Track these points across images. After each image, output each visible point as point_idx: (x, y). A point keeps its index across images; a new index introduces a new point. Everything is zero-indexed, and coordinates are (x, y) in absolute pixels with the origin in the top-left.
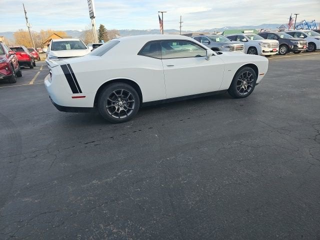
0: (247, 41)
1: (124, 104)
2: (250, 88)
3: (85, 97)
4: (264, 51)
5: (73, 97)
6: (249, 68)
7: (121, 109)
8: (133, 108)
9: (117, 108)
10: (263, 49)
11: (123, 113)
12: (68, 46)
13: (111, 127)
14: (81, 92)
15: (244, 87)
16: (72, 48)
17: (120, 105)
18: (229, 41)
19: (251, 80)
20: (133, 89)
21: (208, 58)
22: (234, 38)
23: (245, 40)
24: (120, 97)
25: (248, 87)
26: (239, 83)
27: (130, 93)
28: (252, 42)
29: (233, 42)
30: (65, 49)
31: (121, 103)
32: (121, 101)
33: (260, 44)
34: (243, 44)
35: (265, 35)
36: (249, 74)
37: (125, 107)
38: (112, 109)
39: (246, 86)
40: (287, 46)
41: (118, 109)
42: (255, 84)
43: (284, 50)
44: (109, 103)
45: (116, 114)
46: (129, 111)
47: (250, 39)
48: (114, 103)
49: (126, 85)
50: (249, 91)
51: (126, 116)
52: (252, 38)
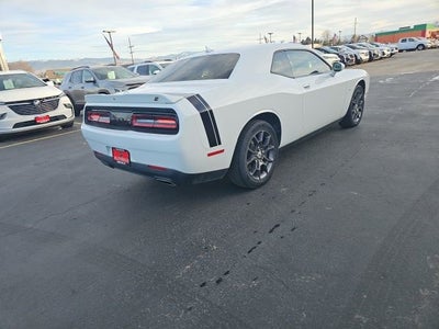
3: (223, 151)
5: (209, 155)
6: (361, 86)
7: (261, 164)
8: (272, 159)
11: (264, 168)
17: (259, 156)
20: (273, 129)
32: (260, 149)
37: (264, 160)
44: (249, 156)
51: (266, 174)
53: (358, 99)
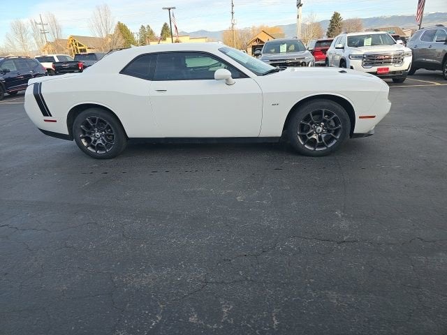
1: (101, 136)
2: (334, 142)
3: (56, 121)
5: (45, 121)
7: (98, 142)
8: (114, 143)
9: (93, 139)
14: (51, 115)
15: (317, 138)
19: (336, 125)
24: (95, 126)
27: (108, 124)
31: (98, 134)
36: (328, 114)
39: (323, 136)
41: (95, 141)
45: (92, 147)
46: (108, 146)
48: (89, 133)
50: (330, 145)
51: (104, 152)
53: (324, 121)
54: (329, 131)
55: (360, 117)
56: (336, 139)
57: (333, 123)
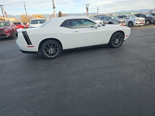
0: (128, 18)
1: (53, 50)
2: (120, 43)
3: (33, 46)
4: (136, 24)
5: (28, 47)
6: (119, 33)
7: (52, 53)
8: (58, 52)
9: (49, 52)
10: (136, 22)
11: (53, 54)
12: (39, 22)
13: (47, 61)
14: (32, 44)
15: (117, 43)
16: (41, 23)
17: (51, 51)
18: (118, 19)
19: (121, 39)
20: (58, 43)
21: (96, 28)
22: (121, 17)
23: (127, 18)
24: (51, 47)
25: (119, 43)
26: (114, 40)
27: (56, 45)
28: (131, 19)
29: (120, 19)
30: (37, 23)
31: (52, 49)
32: (52, 48)
33: (135, 20)
34: (125, 20)
35: (138, 16)
36: (119, 36)
37: (54, 52)
38: (47, 53)
39: (118, 42)
40: (150, 21)
41: (50, 53)
42: (123, 41)
43: (148, 23)
44: (46, 49)
45: (49, 55)
46: (56, 53)
47: (130, 17)
48: (48, 50)
49: (54, 41)
50: (119, 44)
51: (54, 56)
52: (131, 17)
53: (118, 38)
54: (119, 40)
55: (126, 36)
56: (121, 42)
57: (120, 38)
